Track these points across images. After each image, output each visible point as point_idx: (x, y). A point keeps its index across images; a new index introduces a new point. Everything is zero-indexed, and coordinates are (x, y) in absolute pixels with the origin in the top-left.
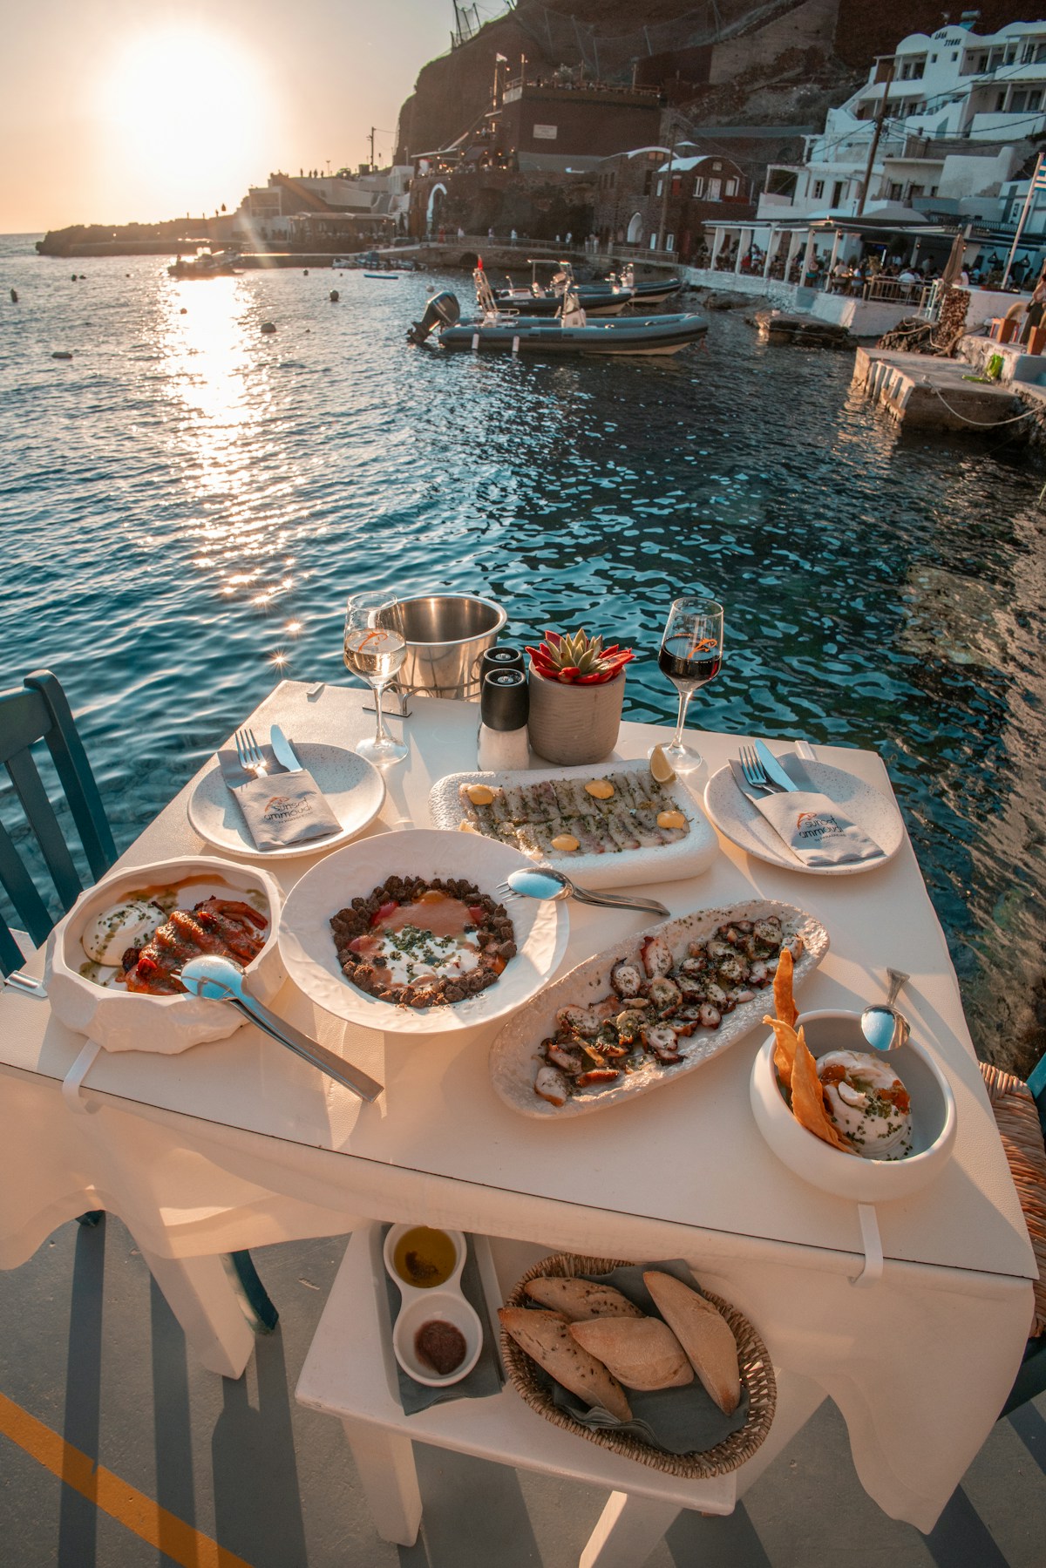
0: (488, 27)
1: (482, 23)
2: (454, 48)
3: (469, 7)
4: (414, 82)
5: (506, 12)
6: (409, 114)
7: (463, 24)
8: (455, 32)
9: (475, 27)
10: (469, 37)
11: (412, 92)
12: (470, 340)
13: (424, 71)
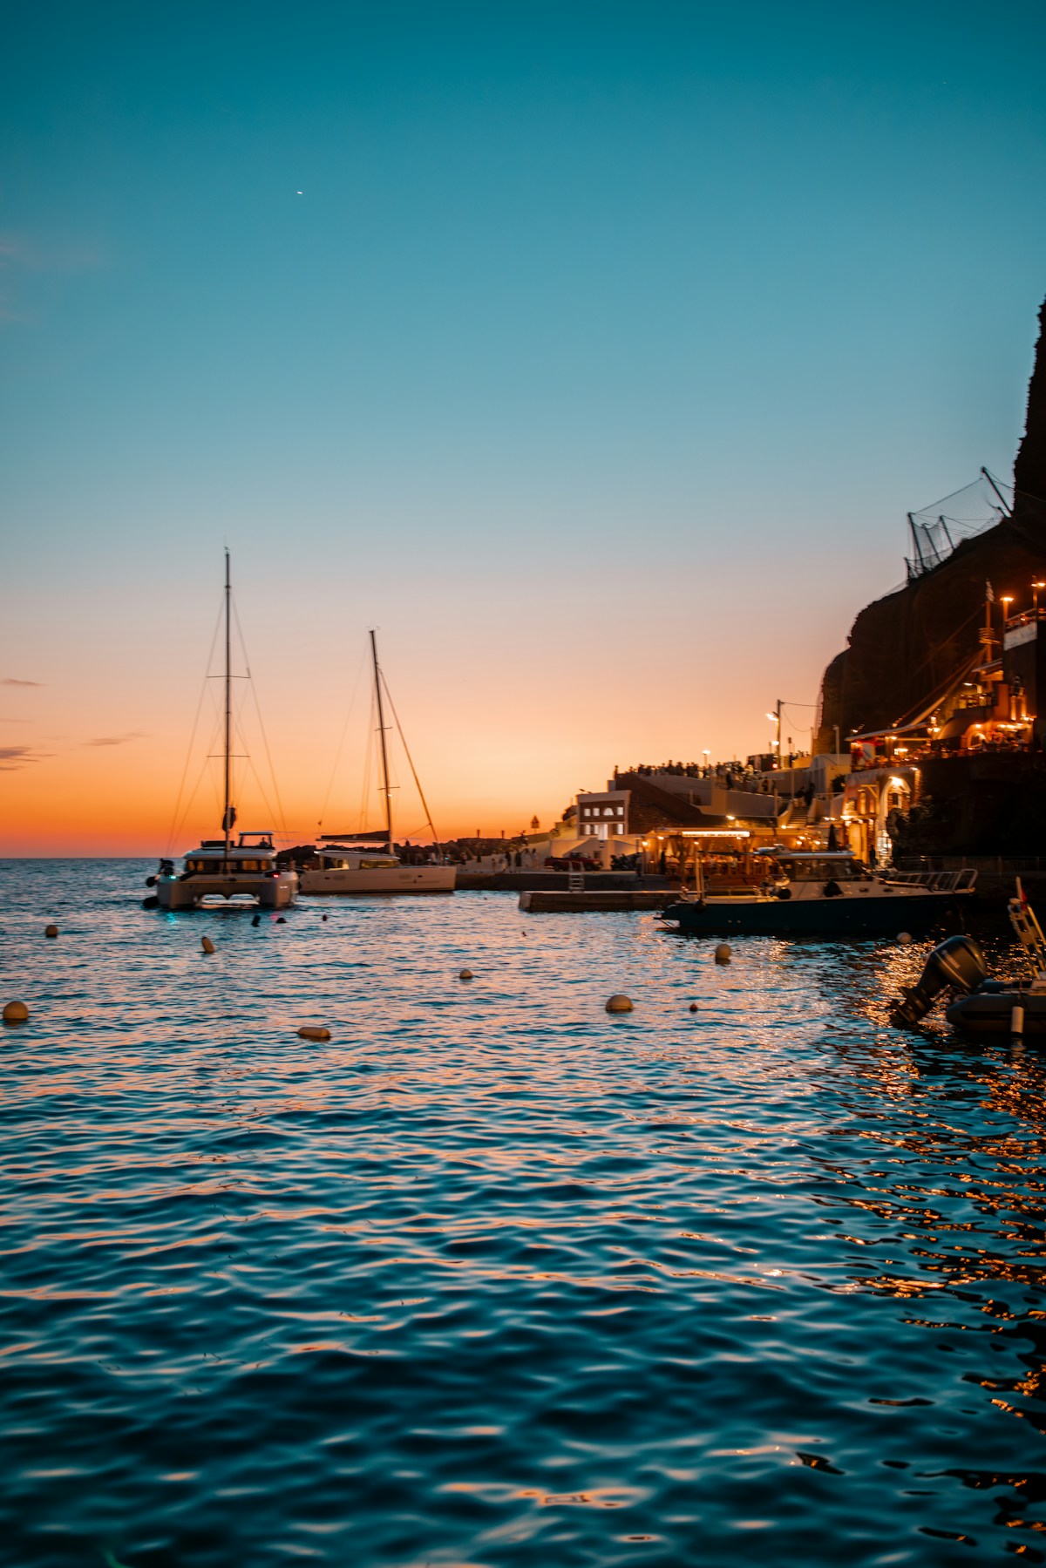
0: (966, 547)
1: (956, 542)
2: (911, 580)
3: (935, 521)
4: (847, 633)
5: (997, 522)
6: (837, 677)
7: (924, 544)
8: (912, 558)
9: (945, 549)
10: (936, 562)
11: (844, 646)
12: (1008, 1017)
13: (863, 617)
